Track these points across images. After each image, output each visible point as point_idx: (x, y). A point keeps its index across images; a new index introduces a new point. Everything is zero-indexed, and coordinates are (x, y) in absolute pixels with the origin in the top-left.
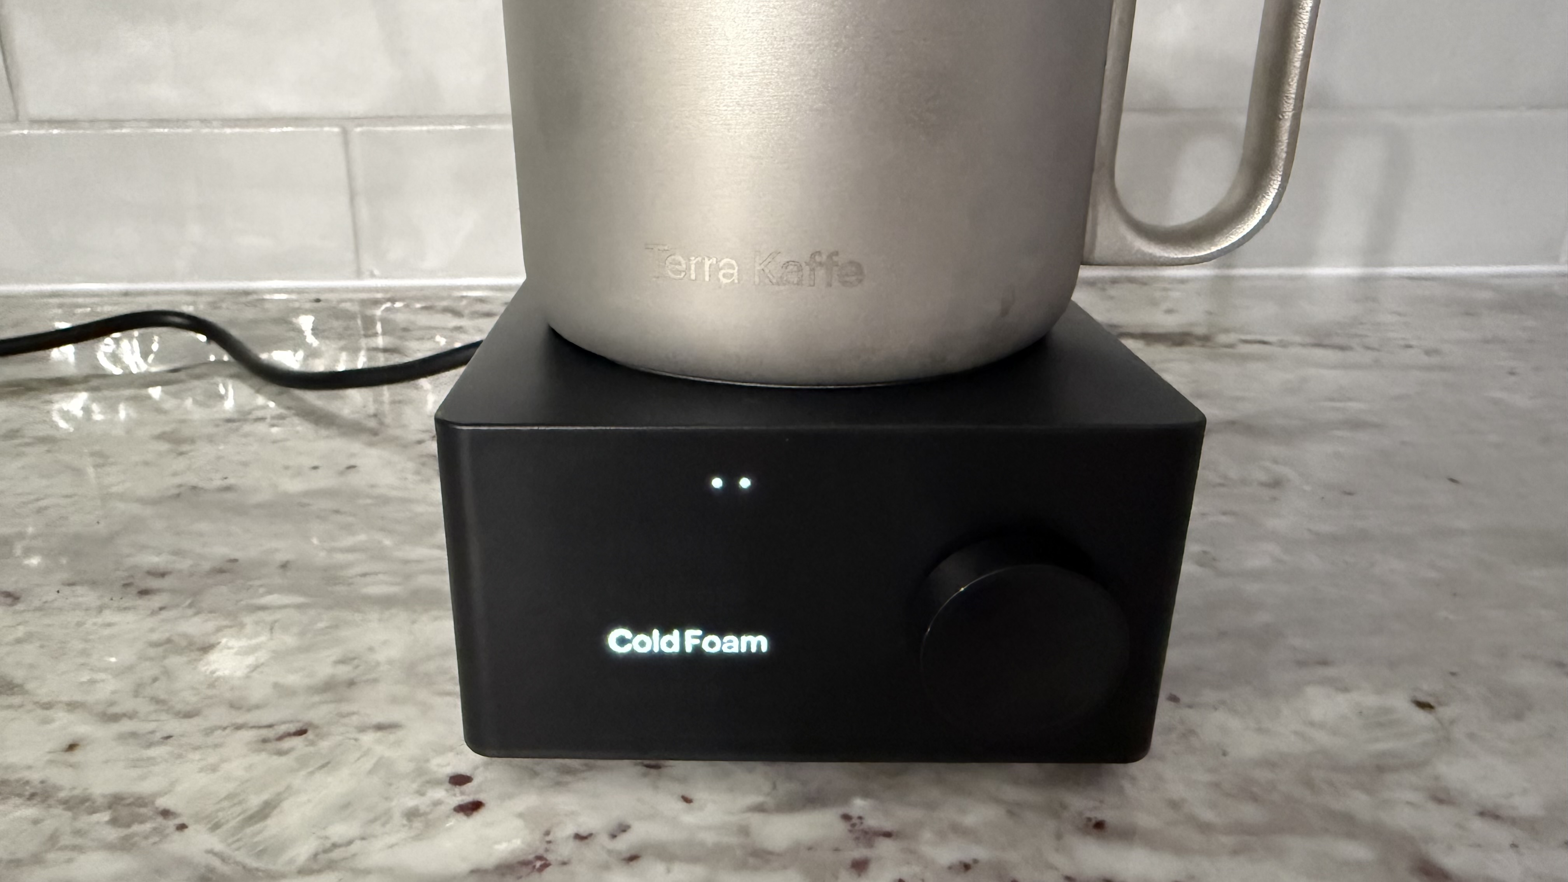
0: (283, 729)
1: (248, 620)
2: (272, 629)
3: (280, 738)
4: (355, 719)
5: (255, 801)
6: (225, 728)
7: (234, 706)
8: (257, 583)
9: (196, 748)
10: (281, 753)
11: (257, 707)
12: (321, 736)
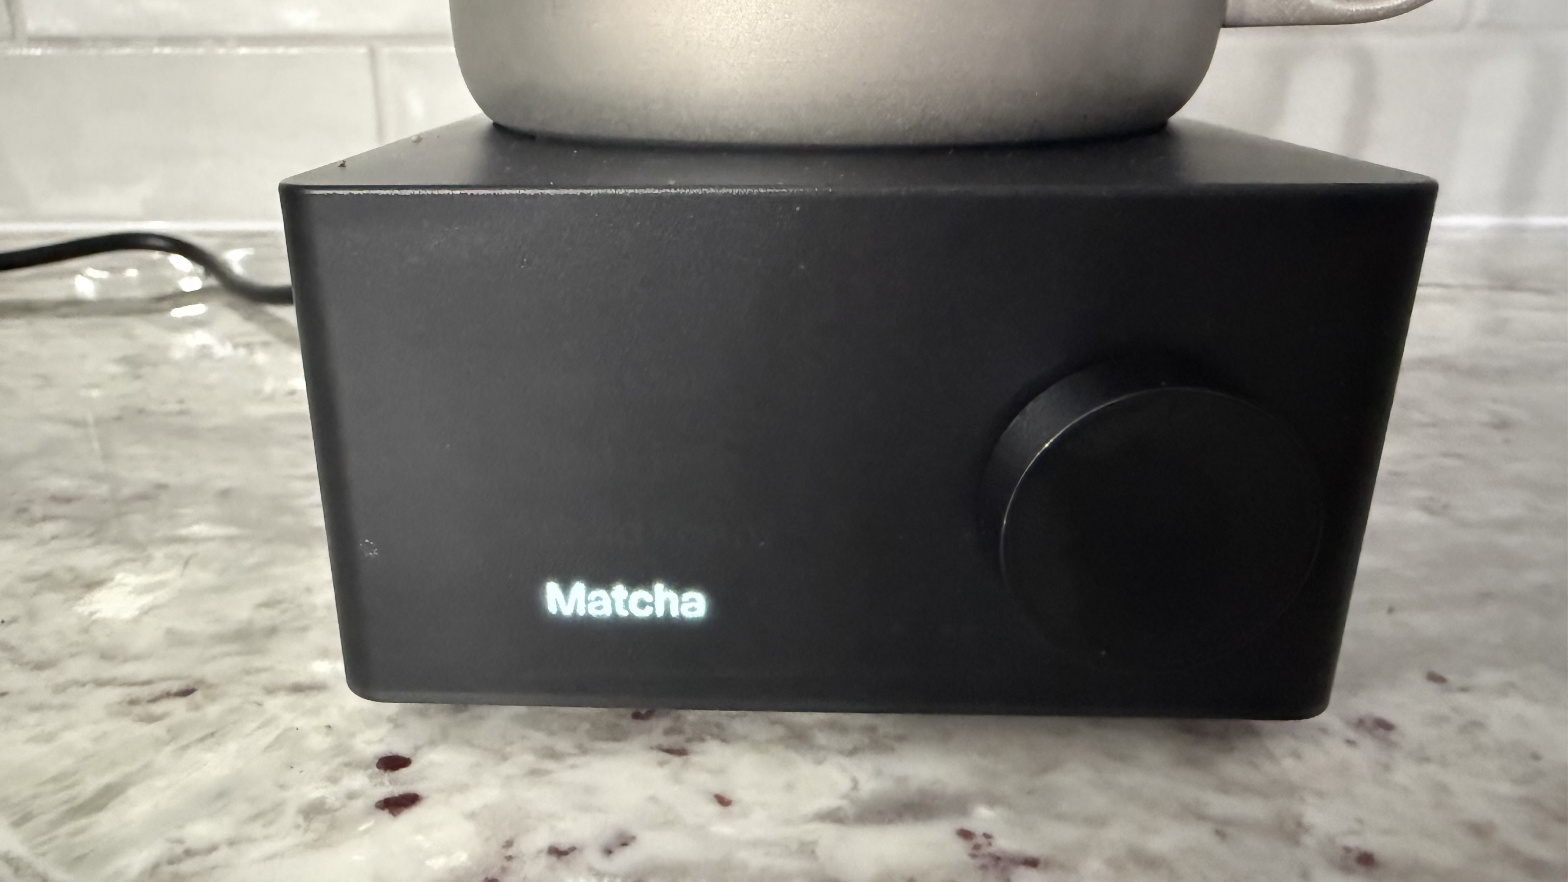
0: (162, 687)
1: (159, 554)
3: (154, 700)
4: (265, 677)
5: (91, 785)
6: (83, 685)
7: (106, 656)
9: (36, 709)
10: (151, 719)
11: (139, 657)
12: (212, 699)
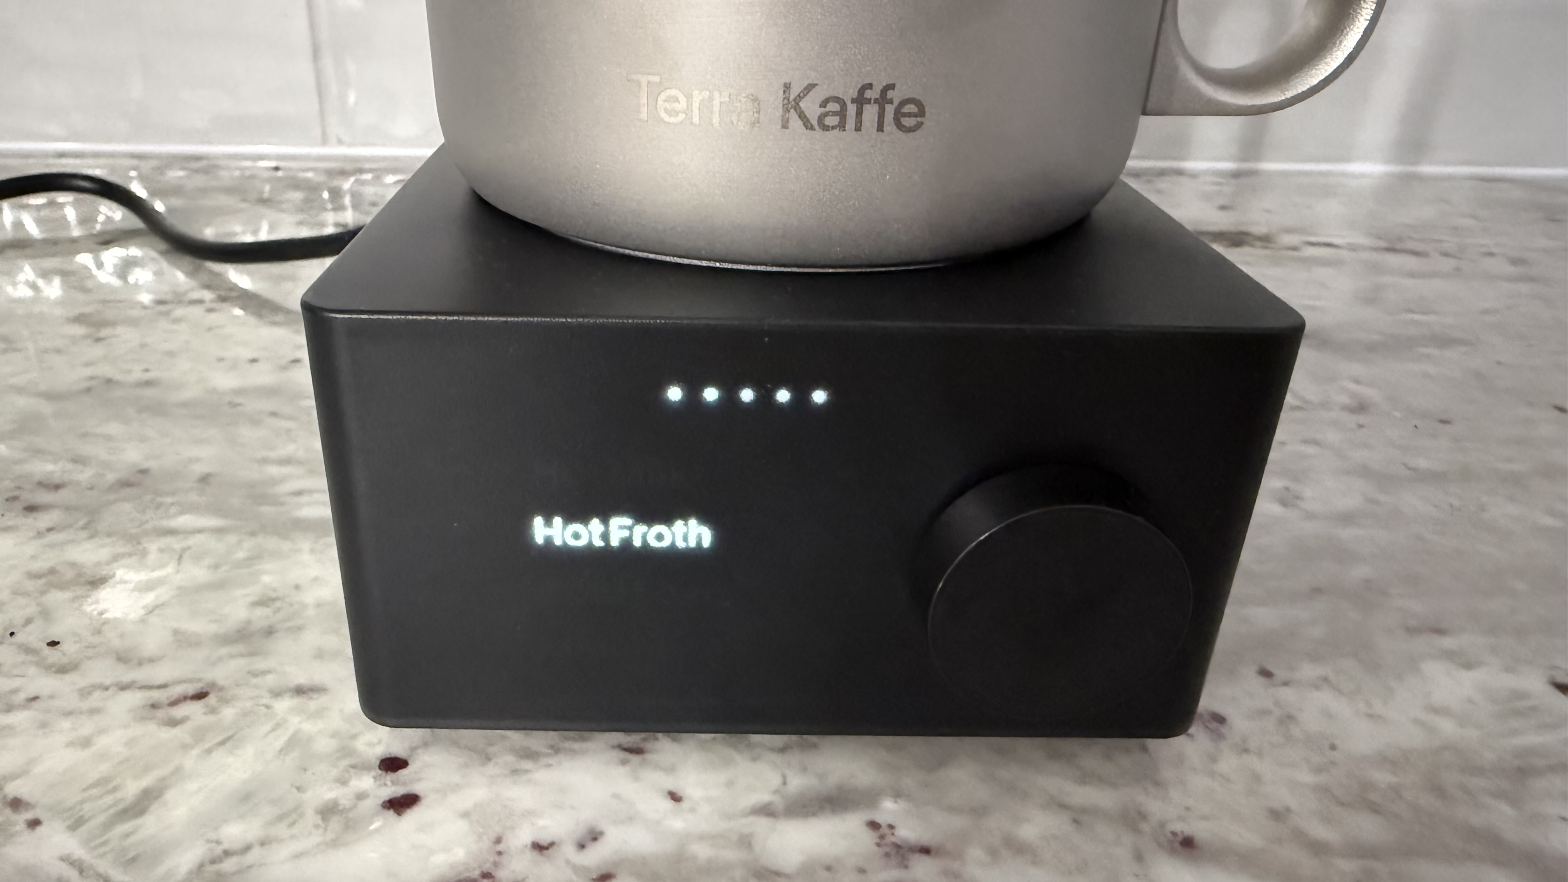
0: (178, 691)
1: (153, 546)
2: (180, 558)
3: (174, 703)
4: (270, 679)
5: (132, 788)
6: (106, 689)
7: (122, 658)
8: (169, 500)
9: (69, 714)
10: (173, 723)
11: (151, 660)
12: (225, 702)
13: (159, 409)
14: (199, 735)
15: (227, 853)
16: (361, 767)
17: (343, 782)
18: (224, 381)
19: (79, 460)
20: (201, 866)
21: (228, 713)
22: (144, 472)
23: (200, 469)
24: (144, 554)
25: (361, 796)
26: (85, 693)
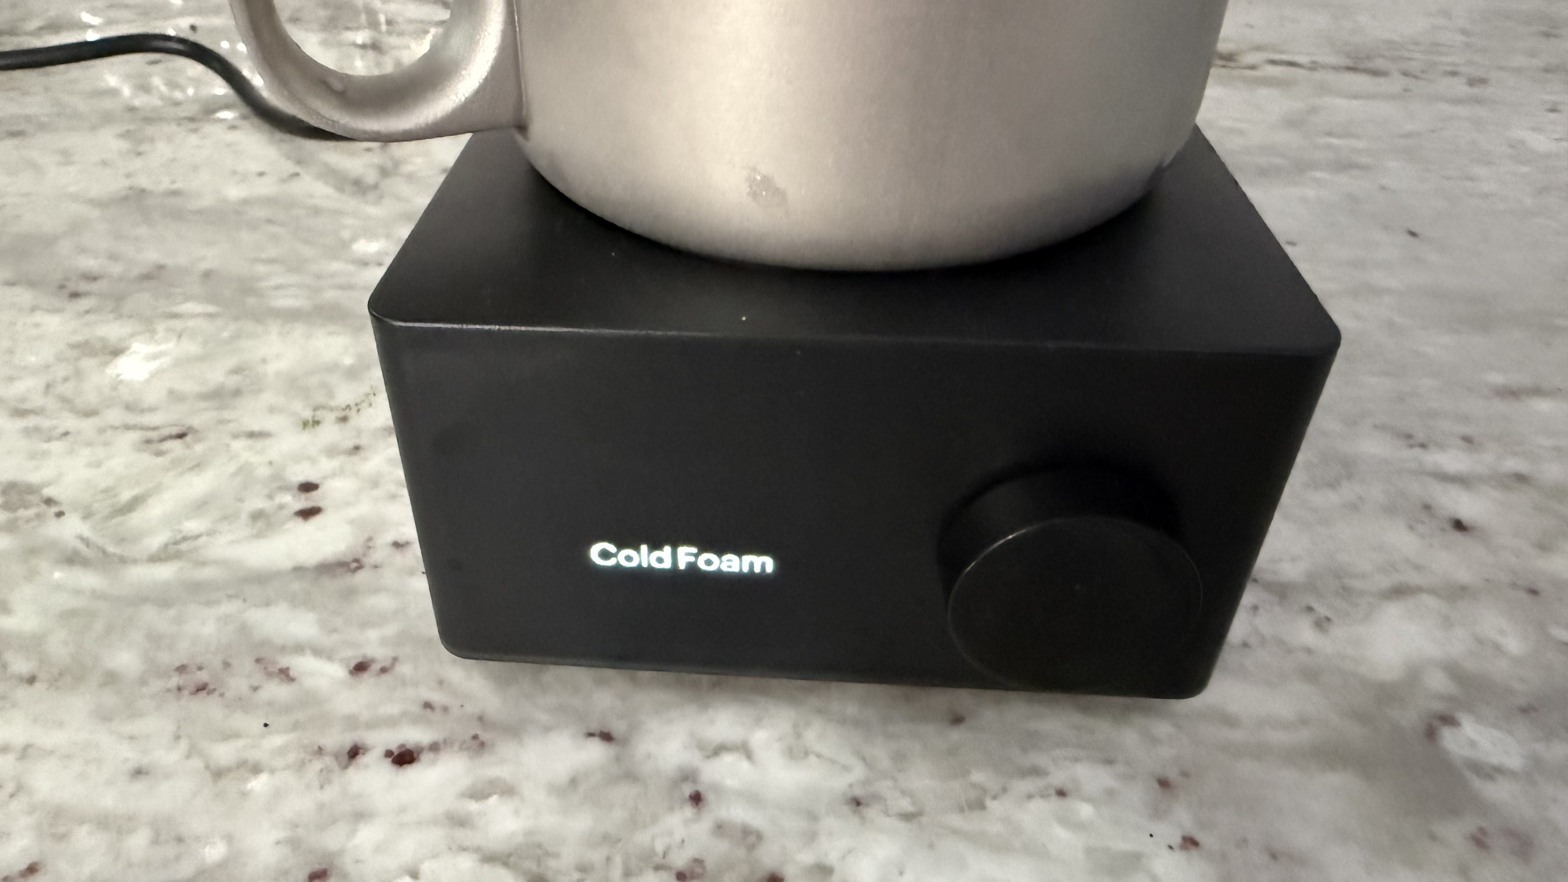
0: (166, 432)
1: (161, 327)
2: (180, 337)
3: (162, 440)
4: (232, 427)
5: (126, 495)
6: (117, 428)
7: (129, 407)
8: (179, 290)
9: (89, 444)
10: (159, 454)
11: (152, 410)
12: (198, 440)
13: (178, 215)
14: (176, 463)
15: (185, 539)
16: (285, 488)
17: (270, 497)
18: (234, 192)
19: (113, 257)
20: (166, 546)
21: (199, 448)
22: (161, 267)
23: (204, 266)
24: (153, 332)
25: (281, 507)
26: (101, 431)
